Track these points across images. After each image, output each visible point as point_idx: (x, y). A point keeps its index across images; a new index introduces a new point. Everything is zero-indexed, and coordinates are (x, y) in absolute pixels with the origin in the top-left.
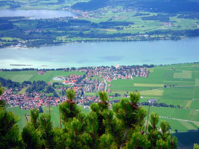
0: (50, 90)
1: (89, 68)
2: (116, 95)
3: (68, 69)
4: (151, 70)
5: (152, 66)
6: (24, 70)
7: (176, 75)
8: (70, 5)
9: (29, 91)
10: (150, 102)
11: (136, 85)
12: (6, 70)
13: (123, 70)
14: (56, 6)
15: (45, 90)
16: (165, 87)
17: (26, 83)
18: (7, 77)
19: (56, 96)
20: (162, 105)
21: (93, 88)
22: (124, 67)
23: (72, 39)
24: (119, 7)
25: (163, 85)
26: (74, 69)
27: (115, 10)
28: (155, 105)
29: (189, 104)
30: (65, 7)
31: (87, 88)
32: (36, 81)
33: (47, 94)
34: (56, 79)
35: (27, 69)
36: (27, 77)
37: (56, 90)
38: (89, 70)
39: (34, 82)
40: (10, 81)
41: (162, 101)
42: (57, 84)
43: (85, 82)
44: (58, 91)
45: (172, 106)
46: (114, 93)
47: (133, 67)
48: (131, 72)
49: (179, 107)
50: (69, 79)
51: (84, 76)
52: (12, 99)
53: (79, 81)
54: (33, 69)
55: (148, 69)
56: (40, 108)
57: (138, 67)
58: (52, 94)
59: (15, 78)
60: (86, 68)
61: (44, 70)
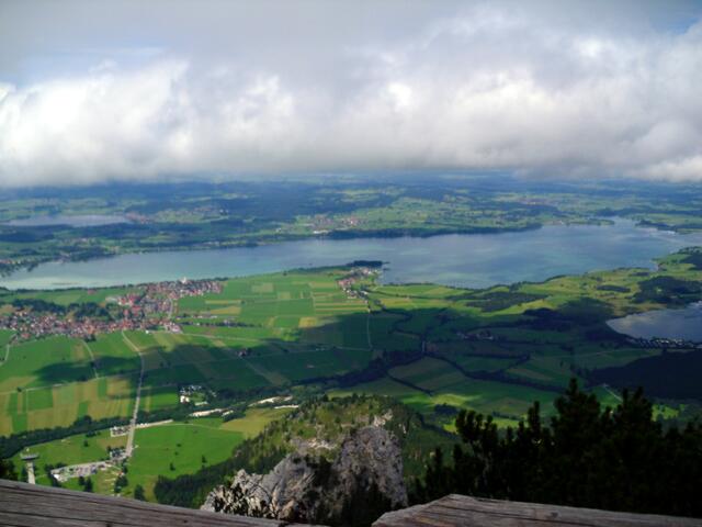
0: (103, 312)
1: (151, 284)
2: (185, 316)
3: (124, 287)
4: (225, 284)
5: (225, 279)
6: (69, 289)
7: (255, 289)
8: (123, 209)
9: (78, 315)
10: (225, 321)
11: (208, 302)
12: (48, 291)
13: (192, 285)
14: (105, 210)
15: (97, 312)
16: (243, 303)
17: (73, 306)
18: (49, 299)
19: (111, 320)
20: (240, 325)
21: (156, 309)
22: (193, 282)
23: (128, 250)
24: (184, 210)
25: (239, 301)
26: (131, 286)
27: (178, 213)
28: (232, 325)
29: (271, 322)
30: (117, 211)
31: (148, 308)
32: (85, 302)
33: (100, 318)
34: (111, 299)
35: (73, 289)
36: (74, 299)
37: (110, 313)
38: (151, 286)
39: (83, 304)
40: (53, 305)
41: (241, 320)
42: (111, 305)
43: (146, 302)
44: (113, 314)
45: (252, 326)
46: (181, 313)
47: (204, 281)
48: (201, 286)
49: (260, 326)
50: (125, 298)
51: (145, 295)
52: (56, 326)
53: (138, 300)
54: (80, 289)
55: (221, 283)
56: (93, 336)
57: (209, 281)
58: (106, 318)
59: (59, 300)
60: (145, 285)
61: (95, 289)
